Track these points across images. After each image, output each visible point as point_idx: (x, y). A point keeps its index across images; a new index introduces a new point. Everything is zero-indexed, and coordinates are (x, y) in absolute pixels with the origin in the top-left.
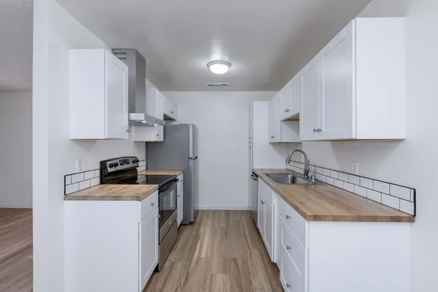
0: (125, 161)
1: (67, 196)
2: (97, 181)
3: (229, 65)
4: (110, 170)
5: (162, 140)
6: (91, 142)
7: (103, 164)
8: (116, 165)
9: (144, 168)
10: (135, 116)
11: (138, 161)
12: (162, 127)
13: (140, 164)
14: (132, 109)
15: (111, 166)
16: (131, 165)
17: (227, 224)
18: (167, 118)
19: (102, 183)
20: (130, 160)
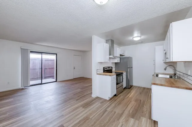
0: (109, 68)
1: (97, 74)
2: (103, 72)
3: (141, 37)
4: (105, 69)
5: (119, 62)
6: (101, 63)
7: (104, 68)
8: (107, 68)
9: (114, 70)
10: (111, 56)
11: (112, 68)
12: (119, 58)
13: (113, 69)
14: (110, 55)
15: (106, 68)
16: (110, 69)
17: (143, 91)
18: (121, 55)
19: (104, 72)
20: (110, 67)
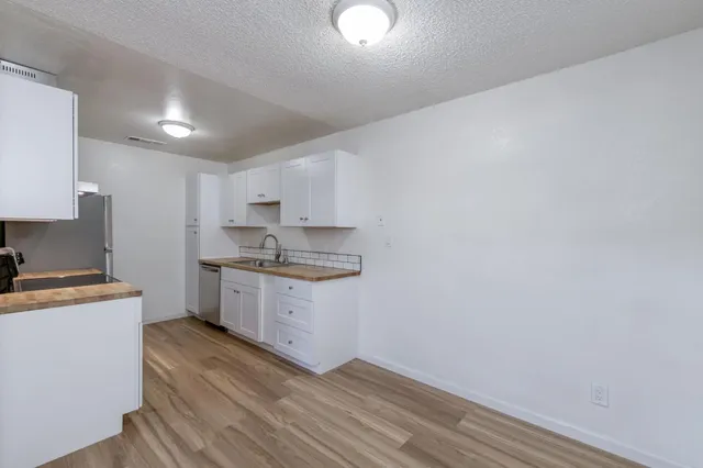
3: (193, 129)
